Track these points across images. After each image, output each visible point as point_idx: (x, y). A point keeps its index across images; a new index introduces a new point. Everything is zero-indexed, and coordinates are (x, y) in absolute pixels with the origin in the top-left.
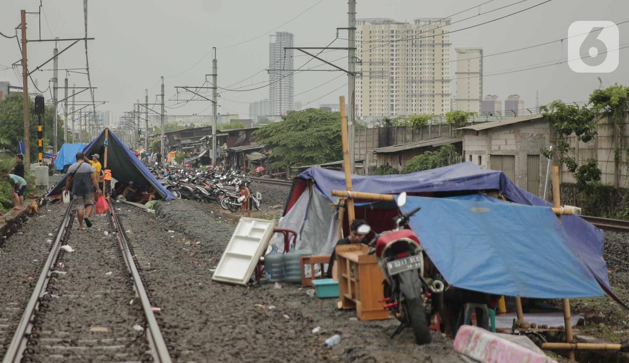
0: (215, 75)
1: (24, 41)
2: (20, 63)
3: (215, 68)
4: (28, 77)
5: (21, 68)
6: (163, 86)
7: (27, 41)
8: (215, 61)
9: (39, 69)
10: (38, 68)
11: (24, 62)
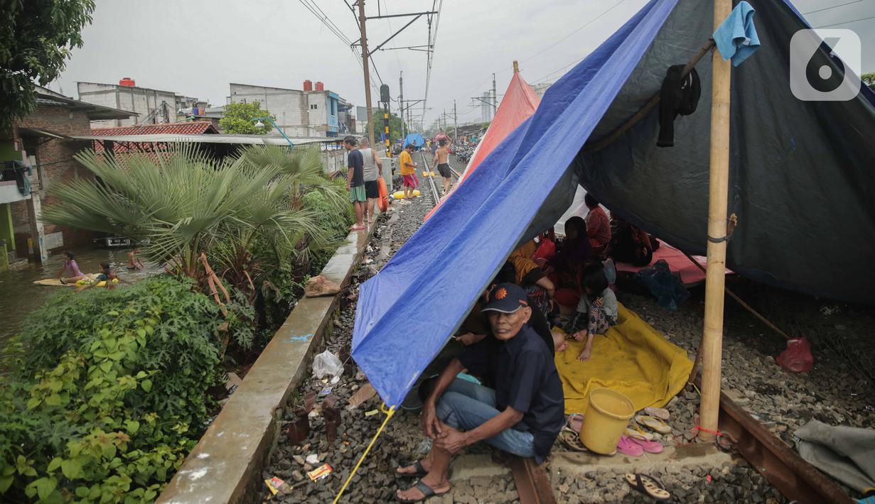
0: (494, 90)
1: (363, 19)
2: (359, 43)
3: (494, 85)
4: (369, 58)
5: (360, 48)
6: (455, 105)
7: (365, 19)
8: (494, 82)
9: (381, 48)
10: (378, 47)
11: (363, 41)
